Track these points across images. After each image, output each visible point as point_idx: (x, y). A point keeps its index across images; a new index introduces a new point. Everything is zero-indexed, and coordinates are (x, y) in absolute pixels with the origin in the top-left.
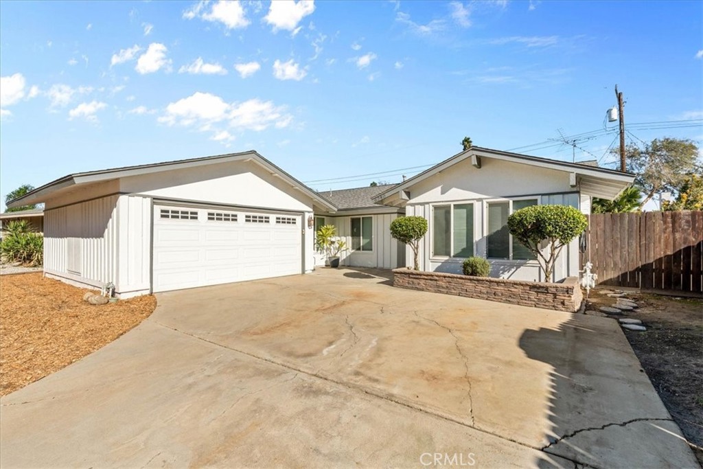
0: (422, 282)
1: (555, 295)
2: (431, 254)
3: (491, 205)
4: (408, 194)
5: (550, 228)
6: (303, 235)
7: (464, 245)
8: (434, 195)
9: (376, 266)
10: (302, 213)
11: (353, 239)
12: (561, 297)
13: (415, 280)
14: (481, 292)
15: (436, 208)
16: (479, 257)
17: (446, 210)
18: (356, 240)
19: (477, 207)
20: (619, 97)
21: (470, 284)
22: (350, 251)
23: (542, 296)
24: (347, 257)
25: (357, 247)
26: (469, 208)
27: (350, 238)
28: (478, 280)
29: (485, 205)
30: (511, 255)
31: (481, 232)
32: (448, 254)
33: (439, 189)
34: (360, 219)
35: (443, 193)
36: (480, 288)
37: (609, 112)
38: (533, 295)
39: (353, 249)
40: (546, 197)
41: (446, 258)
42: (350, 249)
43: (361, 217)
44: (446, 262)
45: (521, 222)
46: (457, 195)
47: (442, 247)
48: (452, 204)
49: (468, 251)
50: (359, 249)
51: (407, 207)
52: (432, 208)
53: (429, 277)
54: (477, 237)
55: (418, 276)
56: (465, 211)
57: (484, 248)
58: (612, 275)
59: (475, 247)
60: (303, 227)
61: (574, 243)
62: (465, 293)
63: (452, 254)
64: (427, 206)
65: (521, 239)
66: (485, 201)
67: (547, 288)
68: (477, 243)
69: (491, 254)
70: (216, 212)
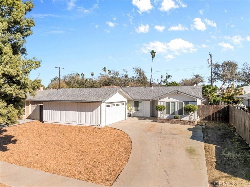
0: (165, 121)
1: (192, 123)
2: (165, 114)
3: (179, 103)
4: (159, 98)
5: (192, 110)
6: (125, 108)
8: (166, 99)
9: (143, 116)
10: (125, 102)
11: (135, 107)
12: (193, 123)
14: (178, 123)
15: (166, 103)
16: (177, 115)
17: (169, 103)
18: (136, 108)
19: (176, 103)
20: (211, 55)
21: (176, 121)
22: (134, 112)
23: (190, 123)
24: (133, 113)
25: (137, 110)
26: (174, 103)
27: (134, 107)
28: (178, 120)
29: (178, 103)
30: (184, 114)
31: (177, 109)
32: (169, 114)
33: (167, 98)
34: (137, 101)
35: (168, 99)
36: (178, 122)
37: (208, 60)
38: (189, 123)
39: (135, 111)
40: (191, 102)
41: (169, 115)
42: (134, 111)
43: (138, 101)
45: (186, 108)
46: (172, 100)
47: (168, 112)
48: (170, 102)
49: (174, 113)
50: (137, 111)
51: (159, 102)
52: (165, 103)
54: (176, 110)
55: (164, 119)
56: (173, 104)
57: (178, 113)
58: (203, 118)
59: (176, 112)
60: (126, 106)
61: (196, 112)
62: (175, 123)
63: (170, 114)
64: (164, 102)
65: (186, 112)
66: (178, 102)
67: (191, 121)
68: (176, 111)
70: (112, 104)
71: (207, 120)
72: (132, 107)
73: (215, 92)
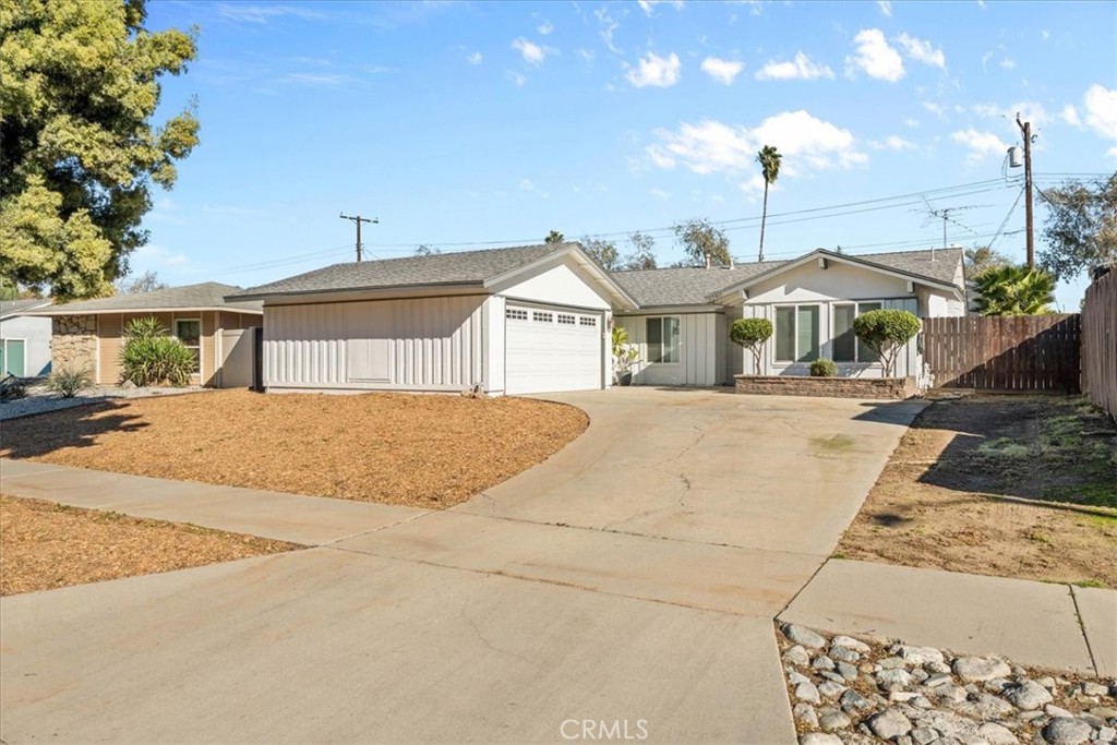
0: (768, 386)
1: (891, 387)
2: (773, 360)
3: (837, 307)
4: (747, 292)
5: (888, 330)
6: (603, 340)
7: (809, 349)
8: (777, 295)
9: (684, 382)
10: (601, 312)
11: (649, 346)
12: (896, 388)
13: (759, 383)
14: (828, 391)
15: (778, 309)
16: (826, 358)
17: (791, 311)
18: (655, 349)
19: (823, 308)
20: (1025, 128)
21: (818, 384)
22: (646, 364)
23: (881, 389)
24: (640, 372)
25: (656, 358)
26: (815, 310)
27: (644, 347)
28: (826, 380)
29: (832, 307)
30: (856, 358)
31: (826, 336)
32: (792, 358)
33: (783, 288)
34: (660, 319)
35: (787, 292)
36: (827, 386)
37: (1011, 151)
38: (874, 389)
39: (649, 361)
40: (888, 302)
41: (790, 363)
42: (646, 360)
43: (662, 317)
44: (790, 367)
45: (864, 324)
46: (802, 296)
47: (785, 352)
48: (797, 306)
49: (812, 355)
50: (659, 360)
51: (745, 308)
52: (774, 309)
53: (776, 380)
54: (823, 340)
55: (764, 380)
56: (810, 312)
57: (830, 352)
58: (951, 378)
59: (821, 350)
60: (603, 332)
61: (913, 341)
62: (815, 393)
63: (797, 358)
64: (768, 307)
65: (864, 341)
66: (831, 304)
67: (885, 381)
68: (823, 346)
69: (836, 358)
70: (539, 311)
71: (972, 386)
72: (635, 346)
73: (1044, 297)
